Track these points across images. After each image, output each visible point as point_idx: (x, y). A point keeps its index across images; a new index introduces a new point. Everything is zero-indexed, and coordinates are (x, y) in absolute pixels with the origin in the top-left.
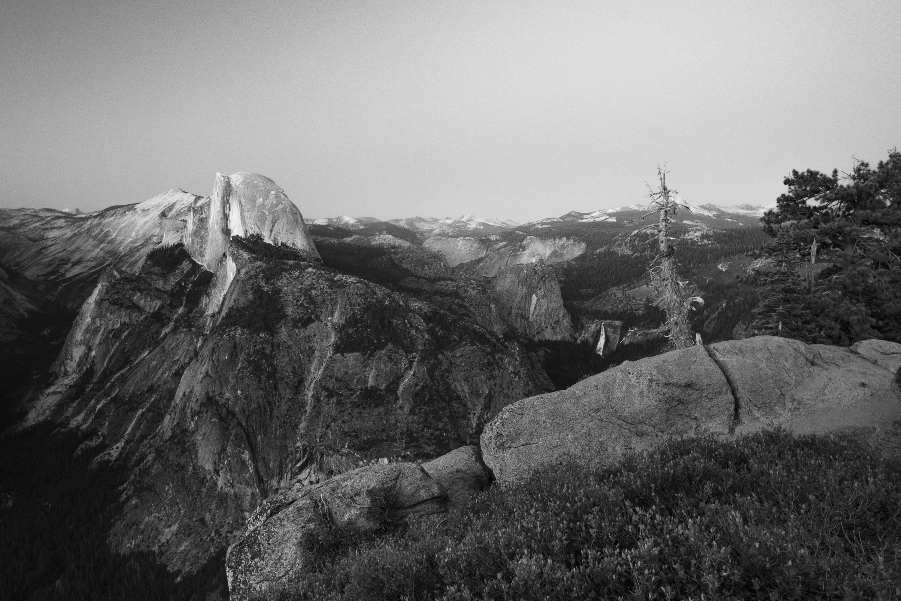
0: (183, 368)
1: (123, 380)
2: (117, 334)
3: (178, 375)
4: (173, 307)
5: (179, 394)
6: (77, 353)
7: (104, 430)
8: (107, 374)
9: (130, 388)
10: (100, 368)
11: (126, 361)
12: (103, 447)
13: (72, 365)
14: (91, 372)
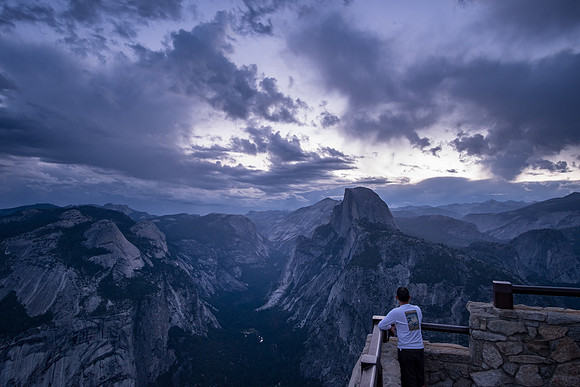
0: (332, 286)
1: (305, 289)
2: (303, 267)
3: (330, 288)
4: (327, 254)
5: (330, 298)
6: (288, 274)
7: (298, 313)
8: (299, 286)
9: (308, 293)
10: (296, 283)
11: (307, 281)
12: (297, 321)
13: (285, 280)
14: (292, 284)
